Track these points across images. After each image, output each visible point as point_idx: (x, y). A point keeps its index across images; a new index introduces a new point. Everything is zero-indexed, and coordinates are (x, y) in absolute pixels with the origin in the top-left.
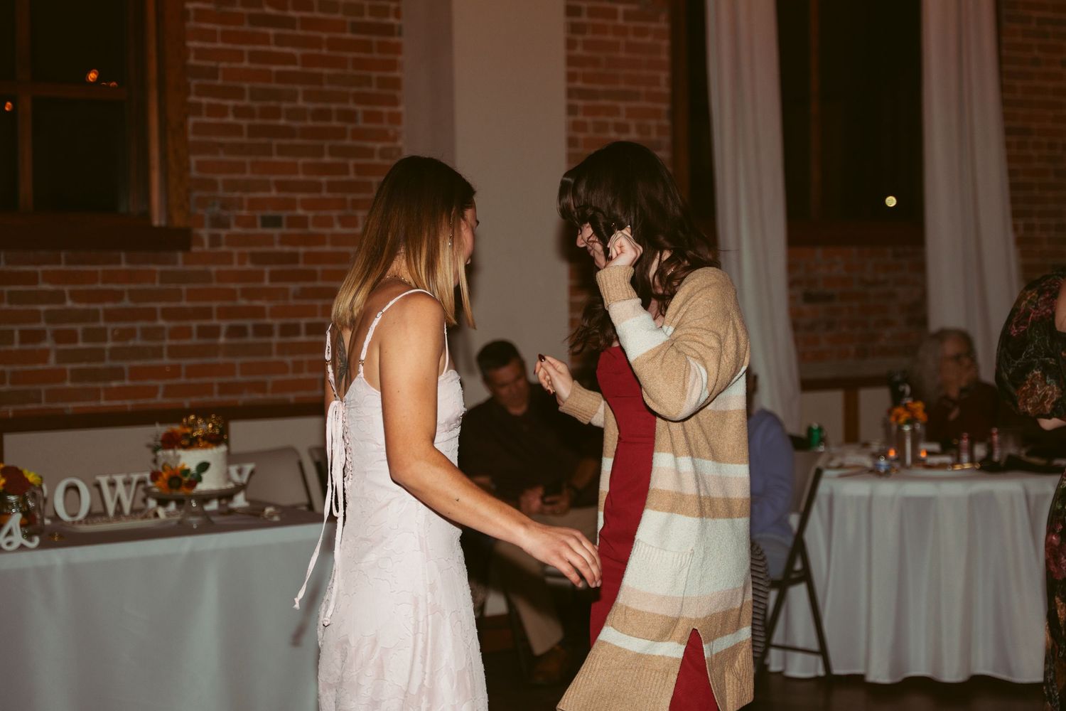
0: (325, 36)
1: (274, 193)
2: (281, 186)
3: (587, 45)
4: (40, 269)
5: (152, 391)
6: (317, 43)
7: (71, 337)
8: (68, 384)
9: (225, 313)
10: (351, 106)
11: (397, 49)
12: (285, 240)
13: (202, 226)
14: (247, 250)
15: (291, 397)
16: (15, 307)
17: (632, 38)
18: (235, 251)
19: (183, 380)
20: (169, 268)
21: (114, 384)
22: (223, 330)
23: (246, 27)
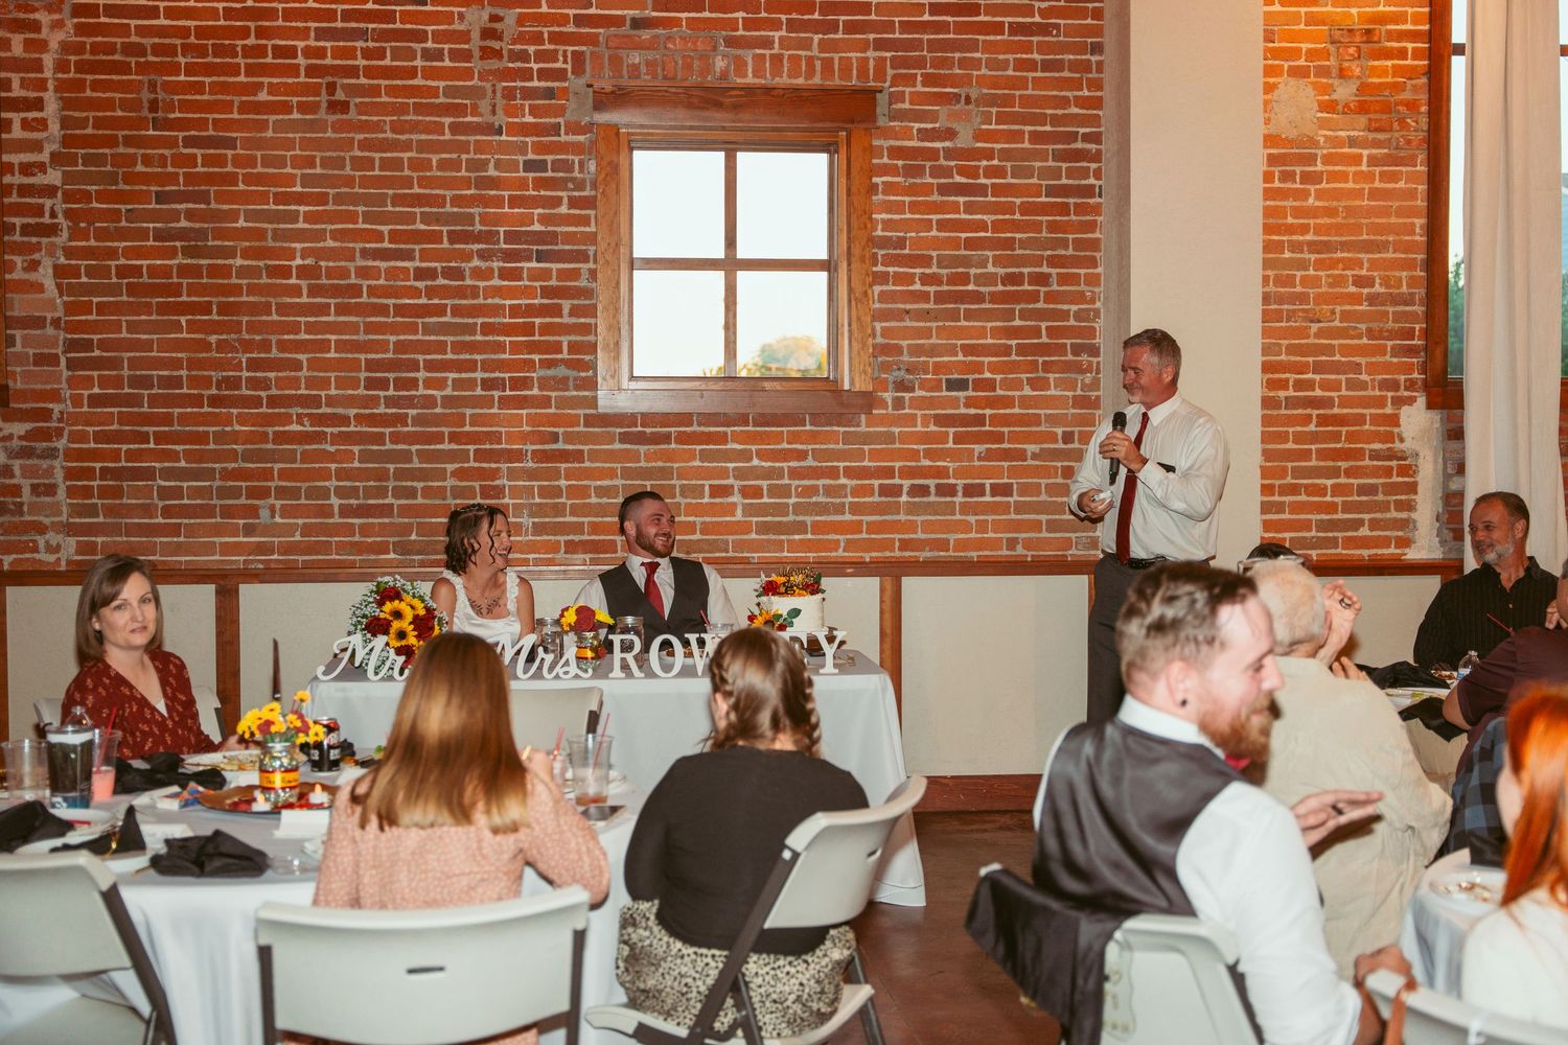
0: (1018, 201)
1: (960, 358)
2: (968, 350)
3: (1320, 195)
4: (729, 430)
5: (835, 545)
6: (1010, 209)
7: (757, 492)
8: (753, 536)
9: (907, 473)
10: (1045, 269)
11: (1096, 209)
12: (969, 403)
13: (886, 391)
14: (932, 412)
15: (974, 555)
16: (706, 464)
17: (1377, 184)
18: (919, 413)
19: (864, 535)
20: (852, 429)
21: (797, 537)
22: (905, 490)
23: (936, 197)
